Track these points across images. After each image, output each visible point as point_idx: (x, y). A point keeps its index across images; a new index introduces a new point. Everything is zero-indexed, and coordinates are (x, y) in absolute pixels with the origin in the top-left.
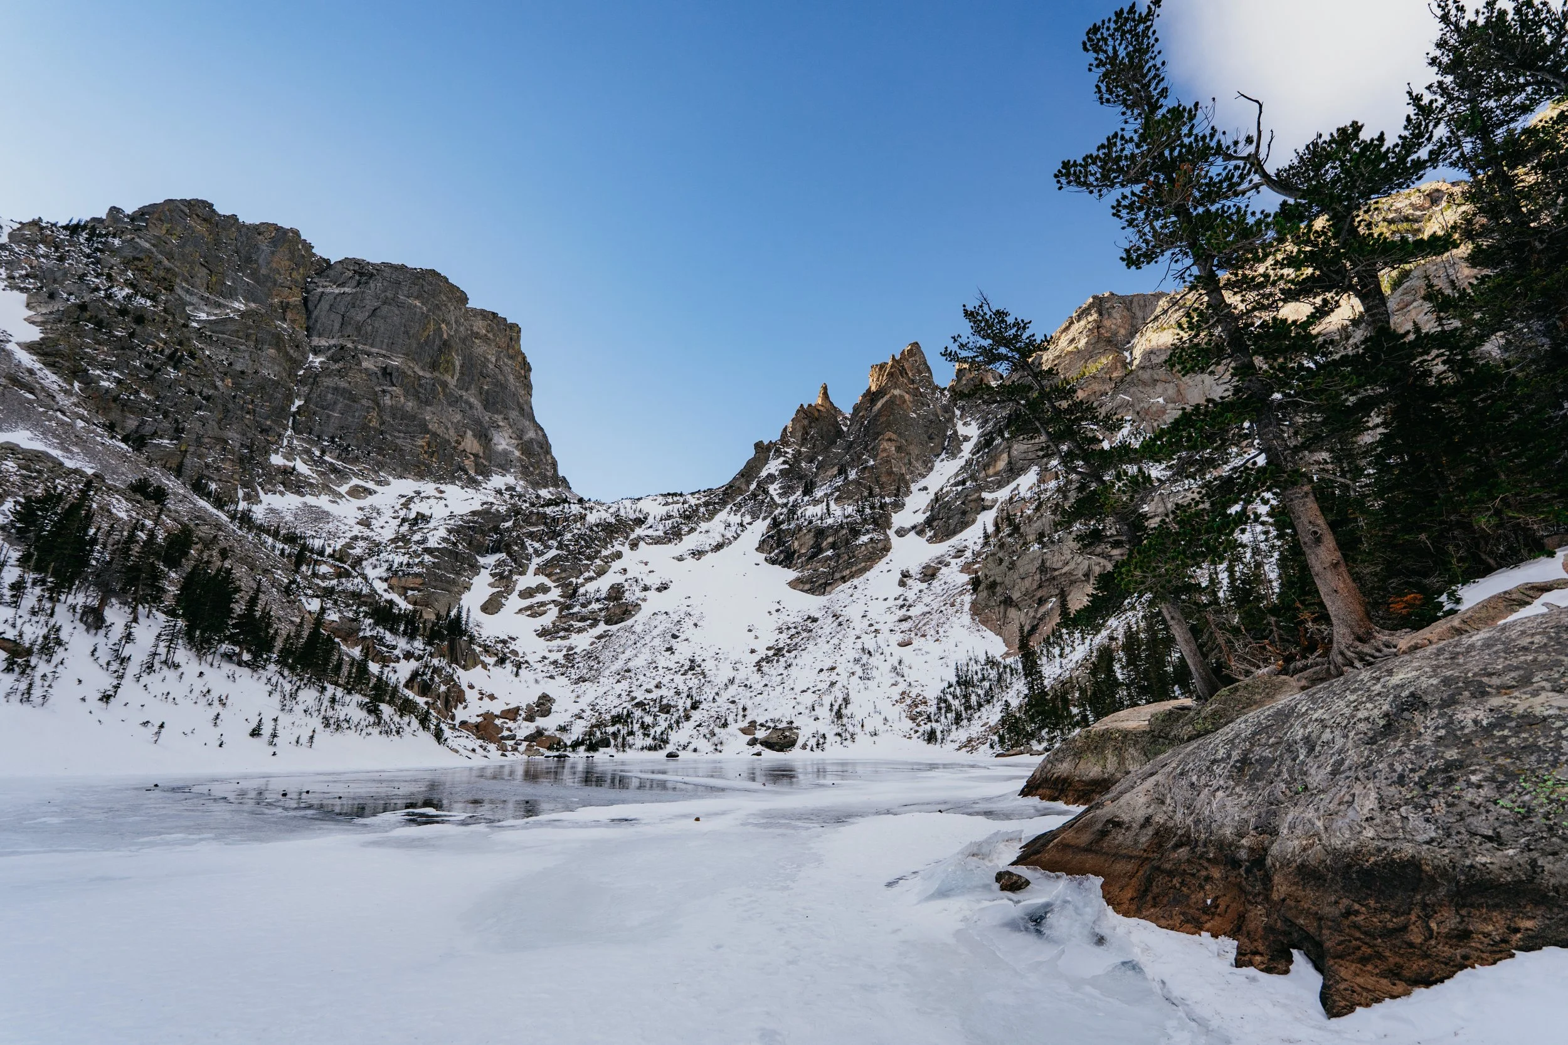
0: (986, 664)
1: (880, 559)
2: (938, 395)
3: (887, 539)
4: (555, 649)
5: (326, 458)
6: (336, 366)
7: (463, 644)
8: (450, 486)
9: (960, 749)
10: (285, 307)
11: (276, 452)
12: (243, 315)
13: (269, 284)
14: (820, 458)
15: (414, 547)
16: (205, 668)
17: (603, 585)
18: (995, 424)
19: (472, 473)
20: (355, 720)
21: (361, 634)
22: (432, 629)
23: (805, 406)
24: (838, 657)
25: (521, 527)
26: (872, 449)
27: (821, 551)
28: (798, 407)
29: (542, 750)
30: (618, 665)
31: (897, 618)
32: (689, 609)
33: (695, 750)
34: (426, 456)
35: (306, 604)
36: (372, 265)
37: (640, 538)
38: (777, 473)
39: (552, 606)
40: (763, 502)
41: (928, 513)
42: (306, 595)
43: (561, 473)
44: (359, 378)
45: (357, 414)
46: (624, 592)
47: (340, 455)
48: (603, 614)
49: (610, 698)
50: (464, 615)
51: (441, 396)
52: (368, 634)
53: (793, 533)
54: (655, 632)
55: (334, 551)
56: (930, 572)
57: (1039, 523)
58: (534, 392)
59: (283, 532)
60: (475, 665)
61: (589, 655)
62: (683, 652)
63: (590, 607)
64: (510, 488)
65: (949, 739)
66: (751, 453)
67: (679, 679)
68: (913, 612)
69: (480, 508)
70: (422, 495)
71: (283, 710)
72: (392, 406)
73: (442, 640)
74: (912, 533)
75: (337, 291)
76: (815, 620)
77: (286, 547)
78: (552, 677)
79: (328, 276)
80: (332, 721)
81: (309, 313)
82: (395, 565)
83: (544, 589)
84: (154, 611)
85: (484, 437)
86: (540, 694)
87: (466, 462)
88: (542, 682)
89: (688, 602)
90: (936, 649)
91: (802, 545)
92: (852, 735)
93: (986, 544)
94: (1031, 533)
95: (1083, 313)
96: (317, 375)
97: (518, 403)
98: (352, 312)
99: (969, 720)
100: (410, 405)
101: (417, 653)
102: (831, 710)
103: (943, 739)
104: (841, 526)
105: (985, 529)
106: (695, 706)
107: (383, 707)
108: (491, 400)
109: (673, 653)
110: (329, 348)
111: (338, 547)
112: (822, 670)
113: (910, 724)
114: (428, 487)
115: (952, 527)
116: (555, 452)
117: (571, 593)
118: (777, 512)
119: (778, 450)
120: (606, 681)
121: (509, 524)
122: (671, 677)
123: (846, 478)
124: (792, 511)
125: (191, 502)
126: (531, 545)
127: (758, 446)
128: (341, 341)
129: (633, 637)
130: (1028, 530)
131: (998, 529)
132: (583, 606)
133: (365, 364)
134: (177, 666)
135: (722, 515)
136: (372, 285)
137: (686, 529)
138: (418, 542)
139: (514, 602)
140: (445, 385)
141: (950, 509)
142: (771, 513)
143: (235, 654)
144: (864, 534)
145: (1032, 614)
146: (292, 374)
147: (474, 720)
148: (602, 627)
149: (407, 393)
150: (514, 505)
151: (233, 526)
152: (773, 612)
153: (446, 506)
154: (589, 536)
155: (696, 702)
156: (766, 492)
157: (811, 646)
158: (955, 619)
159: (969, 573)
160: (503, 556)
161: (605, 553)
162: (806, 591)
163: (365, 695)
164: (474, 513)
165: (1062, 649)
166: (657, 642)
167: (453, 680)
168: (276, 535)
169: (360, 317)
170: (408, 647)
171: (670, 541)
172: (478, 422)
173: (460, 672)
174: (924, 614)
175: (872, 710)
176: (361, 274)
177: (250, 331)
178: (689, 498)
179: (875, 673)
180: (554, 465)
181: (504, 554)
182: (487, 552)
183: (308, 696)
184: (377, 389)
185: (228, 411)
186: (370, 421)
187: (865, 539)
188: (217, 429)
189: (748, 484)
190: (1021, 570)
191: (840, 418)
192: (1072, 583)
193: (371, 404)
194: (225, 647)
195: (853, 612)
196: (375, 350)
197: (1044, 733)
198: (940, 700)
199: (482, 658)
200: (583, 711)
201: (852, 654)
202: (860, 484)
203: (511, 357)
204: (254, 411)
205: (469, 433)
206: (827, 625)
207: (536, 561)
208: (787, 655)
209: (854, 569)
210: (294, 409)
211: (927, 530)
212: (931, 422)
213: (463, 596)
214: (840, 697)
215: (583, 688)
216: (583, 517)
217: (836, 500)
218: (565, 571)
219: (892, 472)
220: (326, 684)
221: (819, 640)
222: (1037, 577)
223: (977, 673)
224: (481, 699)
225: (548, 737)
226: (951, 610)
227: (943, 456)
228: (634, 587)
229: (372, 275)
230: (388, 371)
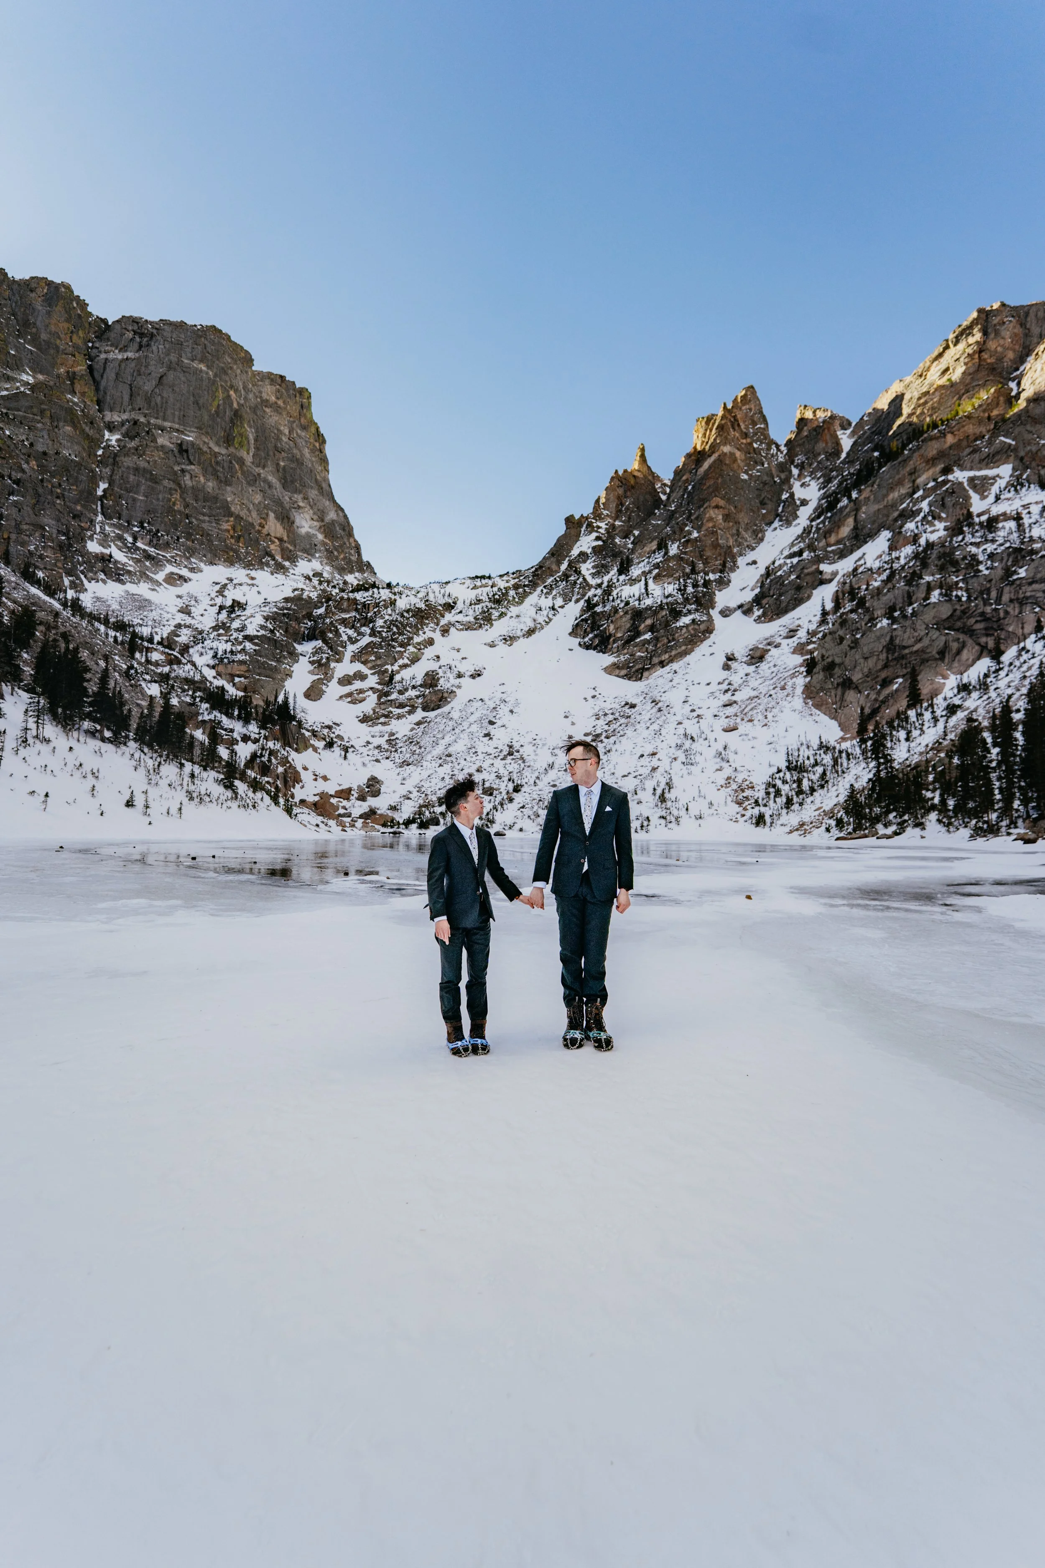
0: (819, 749)
1: (702, 641)
2: (774, 450)
3: (710, 620)
4: (377, 734)
5: (139, 544)
6: (133, 444)
7: (294, 729)
8: (260, 572)
9: (791, 832)
10: (72, 377)
11: (91, 538)
12: (33, 388)
13: (52, 351)
14: (636, 533)
15: (235, 635)
16: (73, 743)
17: (417, 672)
18: (840, 483)
19: (279, 558)
20: (215, 795)
21: (200, 718)
22: (264, 713)
23: (621, 473)
24: (658, 743)
25: (334, 614)
26: (697, 518)
27: (638, 634)
28: (613, 474)
29: (377, 826)
30: (439, 750)
31: (721, 703)
32: (504, 696)
33: (521, 830)
34: (233, 541)
35: (146, 689)
36: (151, 323)
37: (450, 624)
38: (589, 551)
39: (370, 693)
40: (575, 583)
41: (758, 590)
42: (145, 680)
43: (365, 558)
44: (158, 456)
45: (160, 497)
46: (438, 679)
47: (151, 541)
48: (420, 700)
49: (434, 781)
50: (291, 700)
51: (239, 474)
52: (206, 718)
53: (608, 616)
54: (472, 719)
55: (162, 638)
56: (758, 654)
57: (890, 596)
58: (331, 467)
59: (112, 620)
60: (306, 748)
61: (410, 741)
62: (501, 738)
63: (407, 694)
64: (317, 574)
65: (779, 822)
66: (561, 529)
67: (498, 763)
68: (738, 697)
69: (292, 595)
70: (235, 582)
71: (150, 784)
72: (193, 487)
73: (274, 725)
74: (739, 612)
75: (120, 357)
76: (633, 706)
77: (118, 634)
78: (377, 761)
79: (108, 339)
80: (195, 795)
81: (97, 384)
82: (220, 653)
83: (362, 677)
84: (16, 689)
85: (286, 519)
86: (369, 776)
87: (272, 547)
88: (369, 765)
89: (503, 688)
90: (764, 734)
91: (617, 629)
92: (677, 819)
93: (823, 621)
94: (878, 607)
95: (961, 333)
96: (116, 455)
97: (316, 480)
98: (140, 381)
99: (801, 804)
100: (211, 485)
101: (253, 736)
102: (654, 794)
103: (772, 823)
104: (661, 607)
105: (823, 606)
106: (517, 789)
107: (237, 783)
108: (289, 479)
109: (491, 739)
110: (123, 424)
111: (165, 636)
112: (642, 756)
113: (736, 808)
114: (239, 573)
115: (783, 605)
116: (358, 535)
117: (388, 680)
118: (590, 594)
119: (590, 525)
120: (429, 765)
121: (321, 611)
122: (492, 762)
123: (666, 553)
124: (608, 592)
125: (24, 590)
126: (346, 632)
127: (569, 520)
128: (135, 415)
129: (451, 723)
130: (875, 604)
131: (838, 605)
132: (400, 692)
133: (160, 441)
134: (48, 741)
135: (533, 599)
136: (154, 348)
137: (495, 614)
138: (237, 630)
139: (333, 689)
140: (241, 461)
141: (782, 584)
142: (584, 595)
143: (97, 731)
144: (686, 615)
145: (873, 696)
146: (92, 454)
147: (312, 799)
148: (420, 714)
149: (205, 472)
150: (324, 591)
151: (67, 613)
152: (589, 698)
153: (259, 593)
154: (401, 623)
155: (518, 786)
156: (578, 572)
157: (629, 732)
158: (784, 703)
159: (802, 654)
160: (319, 643)
161: (417, 639)
162: (622, 677)
163: (219, 772)
164: (287, 600)
165: (909, 733)
166: (474, 728)
167: (289, 762)
168: (106, 622)
169: (148, 386)
170: (244, 731)
171: (480, 626)
172: (279, 503)
173: (293, 755)
174: (751, 699)
175: (696, 794)
176: (142, 335)
177: (43, 406)
178: (498, 581)
179: (698, 758)
180: (358, 548)
181: (320, 642)
182: (304, 640)
183: (170, 770)
184: (177, 468)
185: (40, 496)
186: (174, 504)
187: (686, 620)
188: (33, 516)
189: (559, 563)
190: (865, 649)
191: (658, 486)
192: (924, 661)
193: (172, 485)
194: (86, 725)
195: (674, 697)
196: (167, 424)
197: (891, 816)
198: (769, 785)
199: (312, 742)
200: (410, 793)
201: (673, 740)
202: (682, 559)
203: (304, 428)
204: (63, 495)
205: (272, 515)
206: (646, 711)
207: (351, 649)
208: (605, 740)
209: (673, 653)
210: (100, 493)
211: (755, 609)
212: (765, 484)
213: (286, 683)
214: (663, 782)
215: (408, 771)
216: (393, 603)
217: (655, 578)
218: (380, 658)
219: (718, 545)
220: (183, 761)
221: (638, 726)
222: (883, 656)
223: (808, 758)
224: (316, 780)
225: (381, 815)
226: (782, 694)
227: (776, 524)
228: (449, 674)
229: (152, 336)
230: (184, 447)
